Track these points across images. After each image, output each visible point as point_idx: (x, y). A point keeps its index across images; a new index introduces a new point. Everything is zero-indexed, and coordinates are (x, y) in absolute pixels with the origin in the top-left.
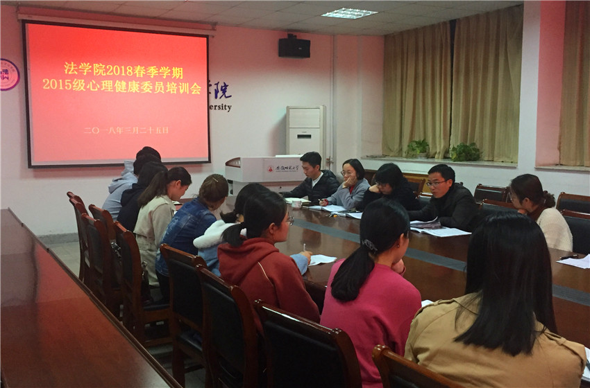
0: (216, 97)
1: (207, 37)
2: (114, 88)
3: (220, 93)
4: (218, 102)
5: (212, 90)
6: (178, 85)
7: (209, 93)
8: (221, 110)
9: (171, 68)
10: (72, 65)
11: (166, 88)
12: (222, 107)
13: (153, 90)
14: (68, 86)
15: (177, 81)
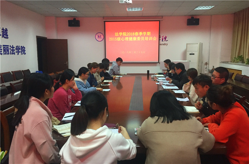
0: (162, 41)
1: (159, 21)
2: (129, 39)
3: (164, 40)
4: (163, 43)
5: (161, 39)
6: (149, 38)
7: (159, 40)
8: (164, 45)
9: (147, 32)
10: (117, 33)
11: (145, 39)
12: (164, 44)
13: (141, 40)
14: (116, 39)
15: (149, 36)
